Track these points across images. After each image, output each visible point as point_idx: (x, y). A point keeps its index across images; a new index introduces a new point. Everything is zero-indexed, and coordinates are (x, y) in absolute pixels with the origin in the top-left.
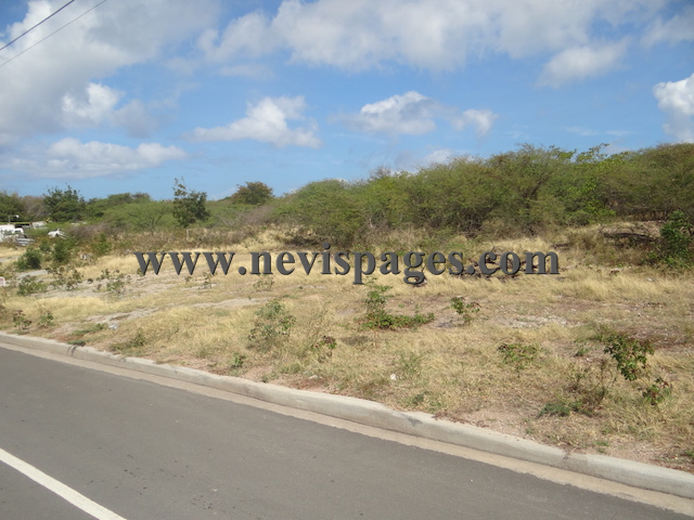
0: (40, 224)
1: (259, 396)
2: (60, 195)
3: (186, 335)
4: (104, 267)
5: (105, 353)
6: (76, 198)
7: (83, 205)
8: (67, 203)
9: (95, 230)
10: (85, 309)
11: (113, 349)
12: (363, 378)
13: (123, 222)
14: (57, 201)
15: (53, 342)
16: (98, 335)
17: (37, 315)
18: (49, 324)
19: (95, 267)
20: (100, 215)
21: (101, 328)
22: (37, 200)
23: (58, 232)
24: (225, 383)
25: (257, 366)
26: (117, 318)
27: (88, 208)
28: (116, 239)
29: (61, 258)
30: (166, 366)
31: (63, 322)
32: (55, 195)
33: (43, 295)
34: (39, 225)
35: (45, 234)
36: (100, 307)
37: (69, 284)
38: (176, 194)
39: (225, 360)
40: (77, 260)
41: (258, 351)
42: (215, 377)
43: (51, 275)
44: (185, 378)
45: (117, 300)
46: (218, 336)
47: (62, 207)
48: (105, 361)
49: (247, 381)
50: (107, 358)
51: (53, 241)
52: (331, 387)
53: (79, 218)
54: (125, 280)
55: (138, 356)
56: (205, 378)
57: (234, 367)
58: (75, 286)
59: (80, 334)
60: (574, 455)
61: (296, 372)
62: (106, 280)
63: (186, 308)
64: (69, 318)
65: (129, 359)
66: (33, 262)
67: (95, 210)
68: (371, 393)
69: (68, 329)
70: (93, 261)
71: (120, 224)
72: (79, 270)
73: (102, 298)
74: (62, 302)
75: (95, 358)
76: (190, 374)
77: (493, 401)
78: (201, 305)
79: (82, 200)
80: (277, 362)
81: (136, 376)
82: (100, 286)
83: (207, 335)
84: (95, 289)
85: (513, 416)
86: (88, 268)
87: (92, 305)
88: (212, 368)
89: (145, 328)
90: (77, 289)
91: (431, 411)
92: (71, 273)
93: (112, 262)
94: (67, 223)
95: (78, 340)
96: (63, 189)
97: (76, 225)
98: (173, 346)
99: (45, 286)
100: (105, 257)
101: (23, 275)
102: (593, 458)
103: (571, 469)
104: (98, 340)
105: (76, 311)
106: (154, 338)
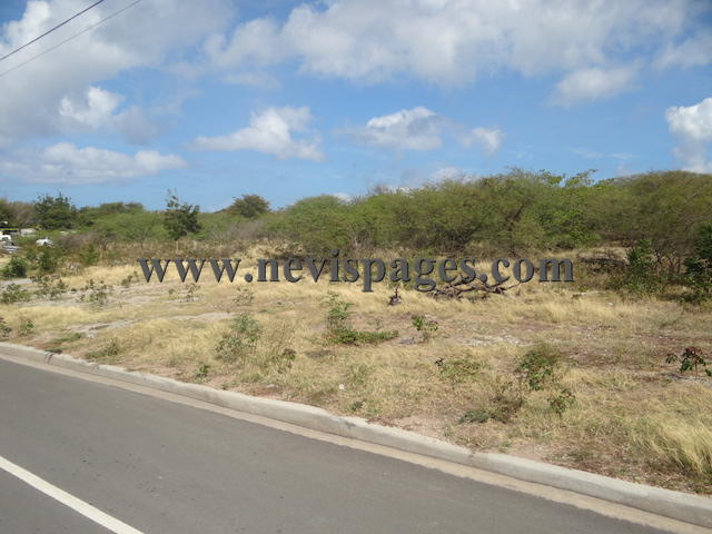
0: (30, 231)
1: (218, 402)
2: (51, 202)
3: (160, 345)
4: (89, 278)
5: (80, 361)
6: (67, 205)
7: (74, 213)
8: (58, 210)
9: (84, 239)
10: (66, 319)
11: (88, 357)
12: (314, 387)
13: (112, 232)
14: (48, 208)
15: (31, 349)
16: (76, 343)
17: (18, 323)
18: (29, 332)
19: (80, 278)
20: (90, 224)
21: (79, 337)
22: (27, 206)
23: (46, 240)
24: (189, 390)
25: (220, 375)
26: (96, 328)
27: (79, 216)
28: (105, 249)
29: (48, 267)
30: (136, 374)
31: (43, 330)
32: (45, 202)
33: (26, 304)
34: (28, 232)
35: (33, 242)
36: (81, 317)
37: (53, 294)
38: (169, 205)
39: (192, 369)
40: (64, 269)
41: (225, 361)
42: (180, 384)
43: (36, 284)
44: (153, 385)
45: (99, 310)
46: (190, 347)
47: (53, 215)
48: (80, 368)
49: (209, 388)
50: (82, 365)
51: (40, 249)
52: (284, 395)
53: (69, 227)
54: (107, 291)
55: (111, 364)
56: (171, 385)
57: (199, 375)
58: (58, 295)
59: (59, 342)
60: (478, 454)
61: (255, 381)
62: (90, 291)
63: (164, 320)
64: (49, 326)
65: (102, 366)
66: (18, 271)
67: (85, 219)
68: (318, 401)
69: (47, 337)
70: (80, 272)
71: (110, 235)
72: (65, 280)
73: (84, 309)
74: (44, 311)
75: (70, 365)
76: (157, 381)
77: (425, 409)
78: (181, 318)
79: (74, 207)
80: (240, 372)
81: (108, 382)
82: (83, 297)
83: (179, 346)
84: (79, 299)
85: (438, 422)
86: (73, 279)
87: (73, 314)
88: (179, 377)
89: (121, 338)
90: (61, 299)
91: (367, 416)
92: (56, 282)
93: (98, 272)
94: (56, 231)
95: (55, 348)
96: (55, 196)
97: (64, 233)
98: (145, 356)
99: (29, 295)
100: (91, 268)
101: (9, 283)
102: (494, 457)
103: (474, 466)
104: (75, 348)
105: (56, 320)
106: (130, 347)
